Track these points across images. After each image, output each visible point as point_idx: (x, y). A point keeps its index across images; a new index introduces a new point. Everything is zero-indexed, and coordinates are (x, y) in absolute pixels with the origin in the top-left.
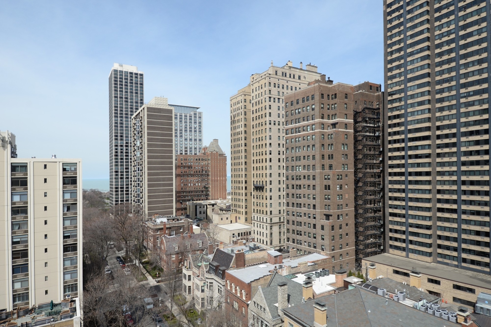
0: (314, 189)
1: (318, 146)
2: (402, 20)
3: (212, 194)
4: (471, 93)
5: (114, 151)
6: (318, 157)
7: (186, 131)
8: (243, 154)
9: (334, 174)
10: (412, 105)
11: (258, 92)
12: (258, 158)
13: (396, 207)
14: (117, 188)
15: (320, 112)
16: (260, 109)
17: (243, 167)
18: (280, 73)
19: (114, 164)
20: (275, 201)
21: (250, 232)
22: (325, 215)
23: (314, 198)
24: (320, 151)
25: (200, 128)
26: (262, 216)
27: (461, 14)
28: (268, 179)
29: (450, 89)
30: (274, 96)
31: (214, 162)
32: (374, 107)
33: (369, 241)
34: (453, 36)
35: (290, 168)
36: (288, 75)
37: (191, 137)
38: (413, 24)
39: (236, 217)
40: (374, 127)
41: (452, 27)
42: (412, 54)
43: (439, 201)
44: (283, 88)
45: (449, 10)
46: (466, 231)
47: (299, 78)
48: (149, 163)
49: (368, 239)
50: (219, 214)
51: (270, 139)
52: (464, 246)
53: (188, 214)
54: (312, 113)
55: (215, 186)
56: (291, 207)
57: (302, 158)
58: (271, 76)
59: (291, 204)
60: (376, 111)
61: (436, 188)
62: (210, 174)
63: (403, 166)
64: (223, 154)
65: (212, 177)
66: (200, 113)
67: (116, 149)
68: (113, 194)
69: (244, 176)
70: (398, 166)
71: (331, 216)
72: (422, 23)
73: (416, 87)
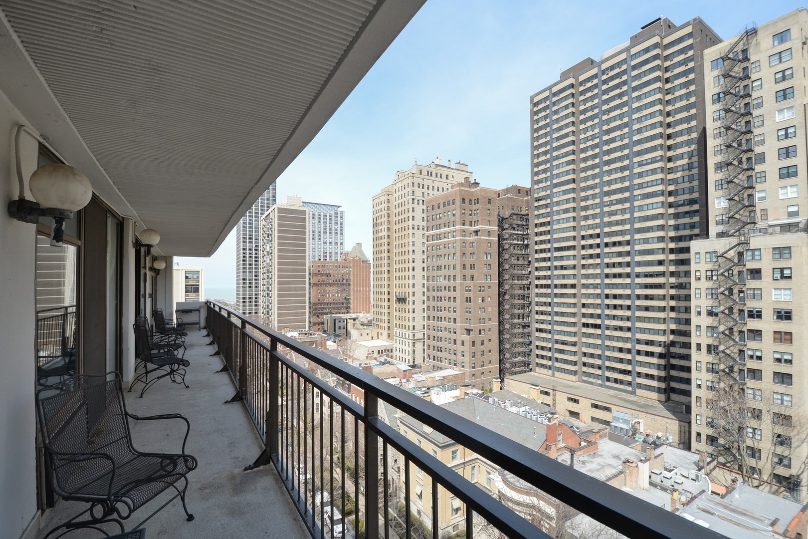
0: (455, 301)
1: (458, 254)
2: (548, 120)
3: (354, 307)
4: (614, 202)
5: (241, 255)
6: (458, 267)
7: (325, 233)
8: (386, 261)
9: (475, 286)
10: (558, 213)
11: (401, 193)
12: (400, 266)
13: (542, 322)
14: (244, 298)
15: (460, 218)
16: (403, 212)
17: (386, 275)
18: (424, 172)
19: (241, 270)
20: (419, 315)
21: (392, 349)
22: (466, 329)
23: (455, 311)
24: (461, 260)
25: (341, 230)
26: (404, 331)
27: (605, 117)
28: (411, 290)
29: (594, 196)
30: (418, 198)
31: (357, 269)
32: (523, 213)
33: (517, 360)
34: (597, 141)
35: (431, 278)
36: (434, 175)
37: (331, 240)
38: (559, 125)
39: (378, 333)
40: (523, 235)
41: (597, 131)
42: (557, 158)
43: (584, 315)
44: (428, 188)
45: (593, 113)
46: (609, 348)
47: (447, 177)
48: (279, 270)
49: (516, 357)
50: (358, 329)
51: (413, 245)
52: (608, 364)
53: (326, 329)
54: (453, 219)
55: (357, 297)
56: (431, 321)
57: (443, 267)
58: (415, 175)
59: (431, 318)
60: (525, 217)
61: (581, 301)
62: (351, 283)
63: (549, 277)
64: (367, 261)
65: (354, 287)
66: (342, 213)
67: (244, 253)
68: (239, 306)
69: (386, 286)
70: (545, 277)
71: (472, 330)
72: (567, 125)
73: (561, 193)
